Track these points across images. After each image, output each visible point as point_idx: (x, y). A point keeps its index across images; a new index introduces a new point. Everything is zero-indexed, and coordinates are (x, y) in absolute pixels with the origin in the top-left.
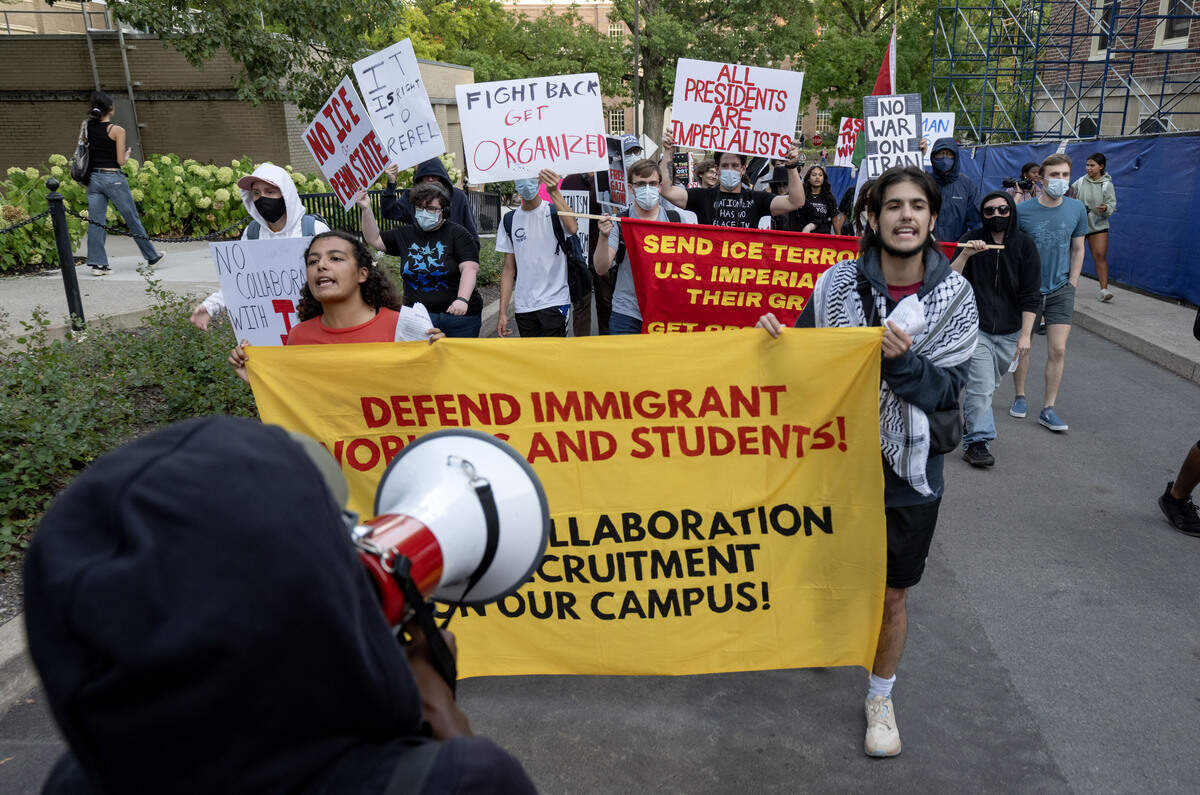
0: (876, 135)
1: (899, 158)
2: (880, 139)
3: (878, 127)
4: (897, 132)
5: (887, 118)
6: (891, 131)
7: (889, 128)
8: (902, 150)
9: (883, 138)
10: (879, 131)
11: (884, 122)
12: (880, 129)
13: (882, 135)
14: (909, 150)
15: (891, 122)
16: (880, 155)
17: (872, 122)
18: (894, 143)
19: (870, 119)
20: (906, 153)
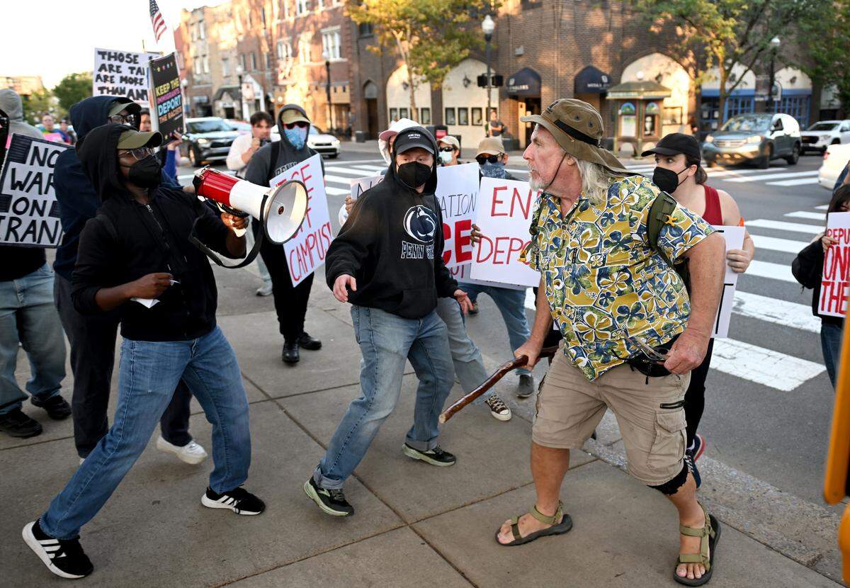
0: (13, 187)
1: (33, 223)
2: (17, 194)
3: (20, 177)
4: (44, 189)
5: (36, 168)
6: (36, 187)
7: (34, 182)
8: (41, 213)
9: (23, 194)
10: (19, 183)
11: (30, 173)
12: (23, 181)
13: (21, 189)
14: (51, 214)
15: (39, 175)
16: (11, 214)
17: (14, 170)
18: (35, 202)
19: (12, 165)
20: (46, 217)
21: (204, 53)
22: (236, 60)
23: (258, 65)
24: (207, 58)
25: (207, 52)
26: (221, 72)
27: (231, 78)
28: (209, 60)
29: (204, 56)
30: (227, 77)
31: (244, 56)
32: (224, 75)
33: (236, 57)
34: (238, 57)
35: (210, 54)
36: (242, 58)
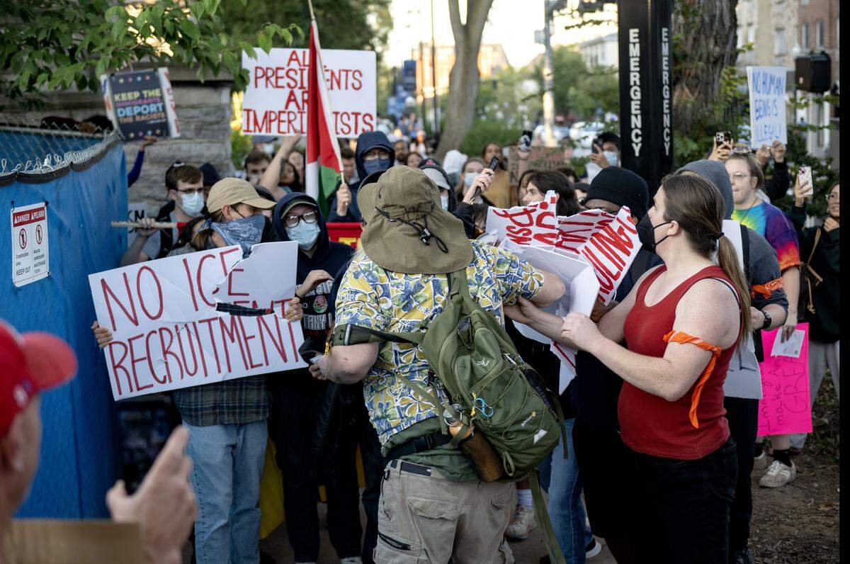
21: (750, 21)
22: (796, 30)
23: (826, 39)
24: (755, 27)
25: (755, 19)
26: (773, 47)
27: (786, 58)
28: (757, 31)
29: (750, 25)
30: (780, 55)
31: (807, 26)
32: (777, 51)
33: (797, 27)
34: (798, 27)
35: (759, 23)
36: (804, 29)
